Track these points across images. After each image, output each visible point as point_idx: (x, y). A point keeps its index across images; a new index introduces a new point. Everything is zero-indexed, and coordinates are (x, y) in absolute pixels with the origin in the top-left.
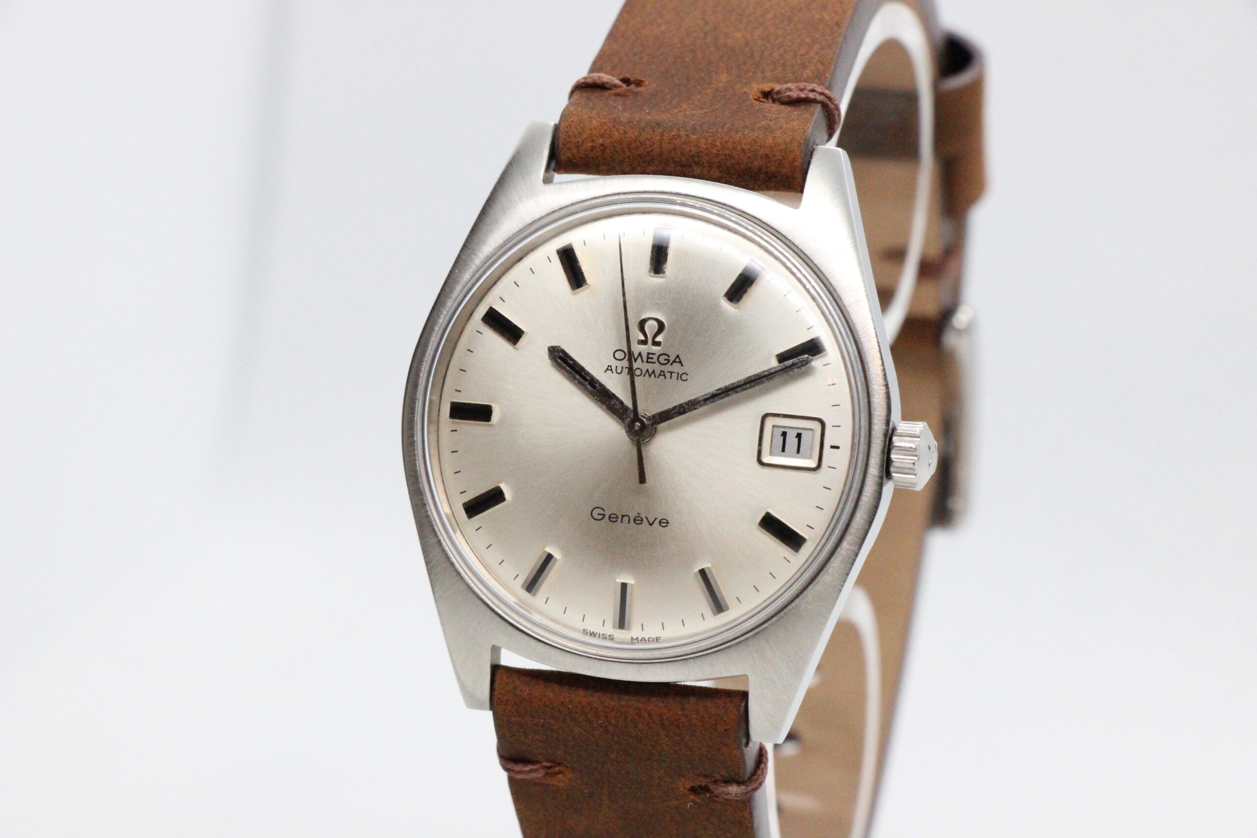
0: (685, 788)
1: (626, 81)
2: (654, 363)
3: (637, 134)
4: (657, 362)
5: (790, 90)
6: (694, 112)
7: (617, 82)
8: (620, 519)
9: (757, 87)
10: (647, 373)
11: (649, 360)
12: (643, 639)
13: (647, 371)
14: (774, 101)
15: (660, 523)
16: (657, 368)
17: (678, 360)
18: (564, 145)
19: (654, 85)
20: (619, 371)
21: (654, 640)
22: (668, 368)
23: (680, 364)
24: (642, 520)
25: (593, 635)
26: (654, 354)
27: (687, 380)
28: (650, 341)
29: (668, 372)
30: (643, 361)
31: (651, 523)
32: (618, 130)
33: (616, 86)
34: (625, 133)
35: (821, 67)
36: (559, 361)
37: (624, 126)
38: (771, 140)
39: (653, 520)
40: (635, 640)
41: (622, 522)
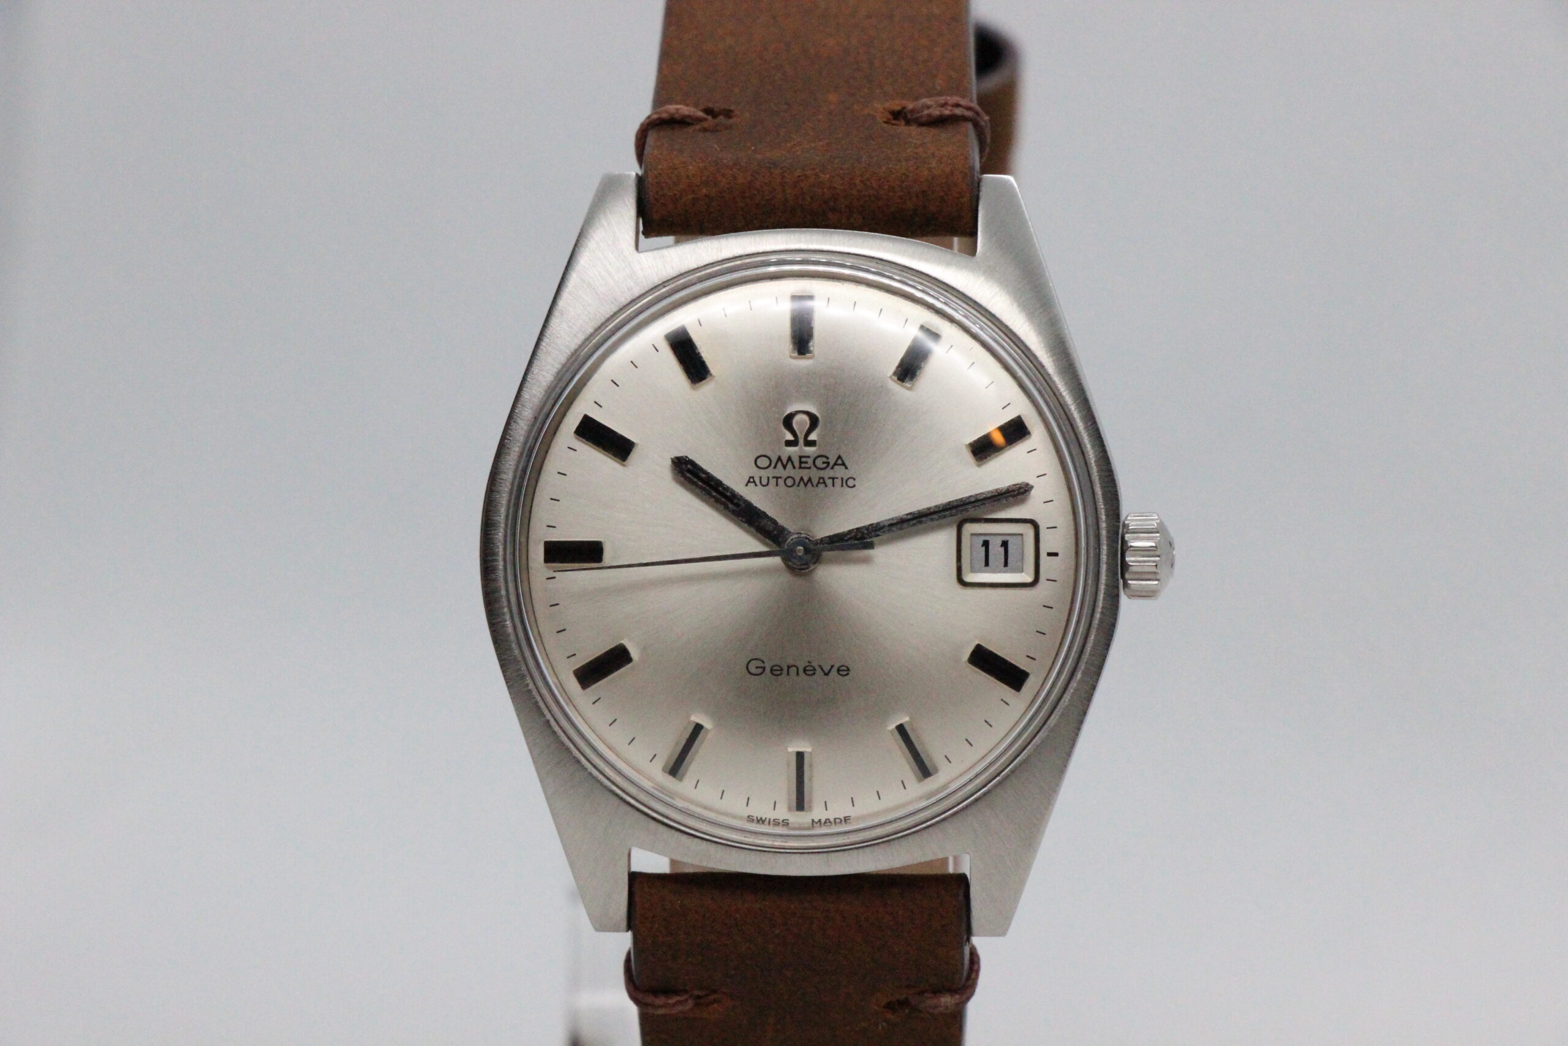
0: (879, 1006)
1: (708, 111)
2: (809, 468)
3: (749, 178)
4: (813, 467)
5: (929, 107)
6: (813, 145)
7: (701, 114)
8: (785, 671)
9: (880, 107)
10: (802, 482)
11: (803, 465)
12: (828, 821)
13: (802, 479)
14: (908, 122)
15: (839, 670)
16: (815, 474)
17: (840, 462)
18: (656, 200)
19: (747, 115)
20: (764, 482)
21: (841, 820)
22: (827, 473)
23: (843, 467)
24: (815, 670)
25: (761, 822)
26: (809, 457)
27: (854, 486)
28: (801, 441)
29: (830, 478)
30: (794, 468)
31: (827, 672)
32: (723, 175)
33: (700, 120)
34: (735, 178)
35: (954, 74)
36: (688, 475)
37: (732, 170)
38: (926, 173)
39: (829, 668)
40: (817, 823)
41: (788, 674)
